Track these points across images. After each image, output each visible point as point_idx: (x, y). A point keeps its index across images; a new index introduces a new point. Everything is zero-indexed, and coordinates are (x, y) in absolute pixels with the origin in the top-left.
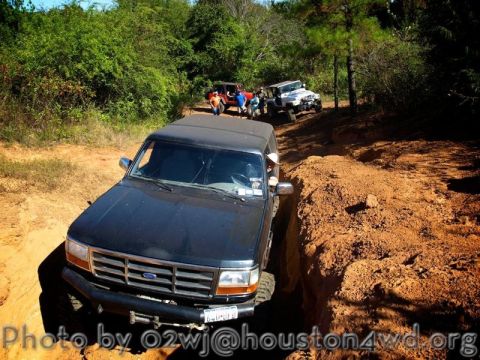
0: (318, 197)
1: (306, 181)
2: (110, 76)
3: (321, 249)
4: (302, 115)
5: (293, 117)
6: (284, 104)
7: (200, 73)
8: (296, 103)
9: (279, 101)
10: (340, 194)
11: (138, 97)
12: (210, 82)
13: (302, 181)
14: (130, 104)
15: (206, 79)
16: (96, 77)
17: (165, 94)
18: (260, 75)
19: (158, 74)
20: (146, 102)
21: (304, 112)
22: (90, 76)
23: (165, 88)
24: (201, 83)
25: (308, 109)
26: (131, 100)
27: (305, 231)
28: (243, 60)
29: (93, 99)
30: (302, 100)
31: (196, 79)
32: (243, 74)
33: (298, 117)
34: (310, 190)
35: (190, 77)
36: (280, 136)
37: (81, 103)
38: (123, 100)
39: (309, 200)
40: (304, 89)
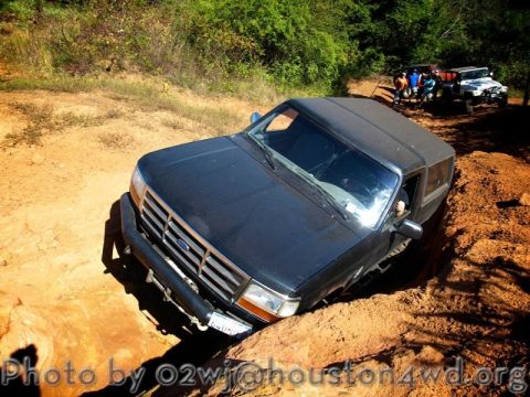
0: (472, 189)
1: (464, 172)
2: (281, 36)
3: (460, 232)
4: (481, 108)
5: (471, 108)
6: (462, 92)
7: (374, 44)
8: (477, 93)
9: (458, 87)
10: (495, 188)
11: (305, 62)
12: (382, 56)
13: (460, 172)
14: (296, 67)
15: (379, 52)
16: (267, 35)
17: (334, 61)
18: (442, 55)
19: (329, 39)
20: (313, 68)
21: (484, 105)
22: (262, 33)
23: (334, 55)
24: (373, 56)
25: (490, 102)
26: (297, 64)
27: (450, 216)
28: (426, 36)
29: (261, 57)
30: (485, 91)
31: (368, 50)
32: (421, 52)
33: (475, 110)
34: (466, 181)
35: (362, 47)
36: (450, 127)
37: (248, 60)
38: (290, 62)
39: (462, 190)
40: (490, 79)
